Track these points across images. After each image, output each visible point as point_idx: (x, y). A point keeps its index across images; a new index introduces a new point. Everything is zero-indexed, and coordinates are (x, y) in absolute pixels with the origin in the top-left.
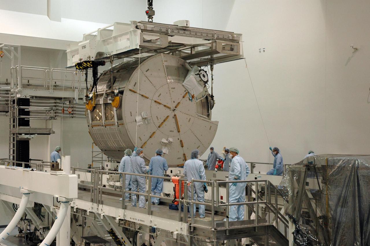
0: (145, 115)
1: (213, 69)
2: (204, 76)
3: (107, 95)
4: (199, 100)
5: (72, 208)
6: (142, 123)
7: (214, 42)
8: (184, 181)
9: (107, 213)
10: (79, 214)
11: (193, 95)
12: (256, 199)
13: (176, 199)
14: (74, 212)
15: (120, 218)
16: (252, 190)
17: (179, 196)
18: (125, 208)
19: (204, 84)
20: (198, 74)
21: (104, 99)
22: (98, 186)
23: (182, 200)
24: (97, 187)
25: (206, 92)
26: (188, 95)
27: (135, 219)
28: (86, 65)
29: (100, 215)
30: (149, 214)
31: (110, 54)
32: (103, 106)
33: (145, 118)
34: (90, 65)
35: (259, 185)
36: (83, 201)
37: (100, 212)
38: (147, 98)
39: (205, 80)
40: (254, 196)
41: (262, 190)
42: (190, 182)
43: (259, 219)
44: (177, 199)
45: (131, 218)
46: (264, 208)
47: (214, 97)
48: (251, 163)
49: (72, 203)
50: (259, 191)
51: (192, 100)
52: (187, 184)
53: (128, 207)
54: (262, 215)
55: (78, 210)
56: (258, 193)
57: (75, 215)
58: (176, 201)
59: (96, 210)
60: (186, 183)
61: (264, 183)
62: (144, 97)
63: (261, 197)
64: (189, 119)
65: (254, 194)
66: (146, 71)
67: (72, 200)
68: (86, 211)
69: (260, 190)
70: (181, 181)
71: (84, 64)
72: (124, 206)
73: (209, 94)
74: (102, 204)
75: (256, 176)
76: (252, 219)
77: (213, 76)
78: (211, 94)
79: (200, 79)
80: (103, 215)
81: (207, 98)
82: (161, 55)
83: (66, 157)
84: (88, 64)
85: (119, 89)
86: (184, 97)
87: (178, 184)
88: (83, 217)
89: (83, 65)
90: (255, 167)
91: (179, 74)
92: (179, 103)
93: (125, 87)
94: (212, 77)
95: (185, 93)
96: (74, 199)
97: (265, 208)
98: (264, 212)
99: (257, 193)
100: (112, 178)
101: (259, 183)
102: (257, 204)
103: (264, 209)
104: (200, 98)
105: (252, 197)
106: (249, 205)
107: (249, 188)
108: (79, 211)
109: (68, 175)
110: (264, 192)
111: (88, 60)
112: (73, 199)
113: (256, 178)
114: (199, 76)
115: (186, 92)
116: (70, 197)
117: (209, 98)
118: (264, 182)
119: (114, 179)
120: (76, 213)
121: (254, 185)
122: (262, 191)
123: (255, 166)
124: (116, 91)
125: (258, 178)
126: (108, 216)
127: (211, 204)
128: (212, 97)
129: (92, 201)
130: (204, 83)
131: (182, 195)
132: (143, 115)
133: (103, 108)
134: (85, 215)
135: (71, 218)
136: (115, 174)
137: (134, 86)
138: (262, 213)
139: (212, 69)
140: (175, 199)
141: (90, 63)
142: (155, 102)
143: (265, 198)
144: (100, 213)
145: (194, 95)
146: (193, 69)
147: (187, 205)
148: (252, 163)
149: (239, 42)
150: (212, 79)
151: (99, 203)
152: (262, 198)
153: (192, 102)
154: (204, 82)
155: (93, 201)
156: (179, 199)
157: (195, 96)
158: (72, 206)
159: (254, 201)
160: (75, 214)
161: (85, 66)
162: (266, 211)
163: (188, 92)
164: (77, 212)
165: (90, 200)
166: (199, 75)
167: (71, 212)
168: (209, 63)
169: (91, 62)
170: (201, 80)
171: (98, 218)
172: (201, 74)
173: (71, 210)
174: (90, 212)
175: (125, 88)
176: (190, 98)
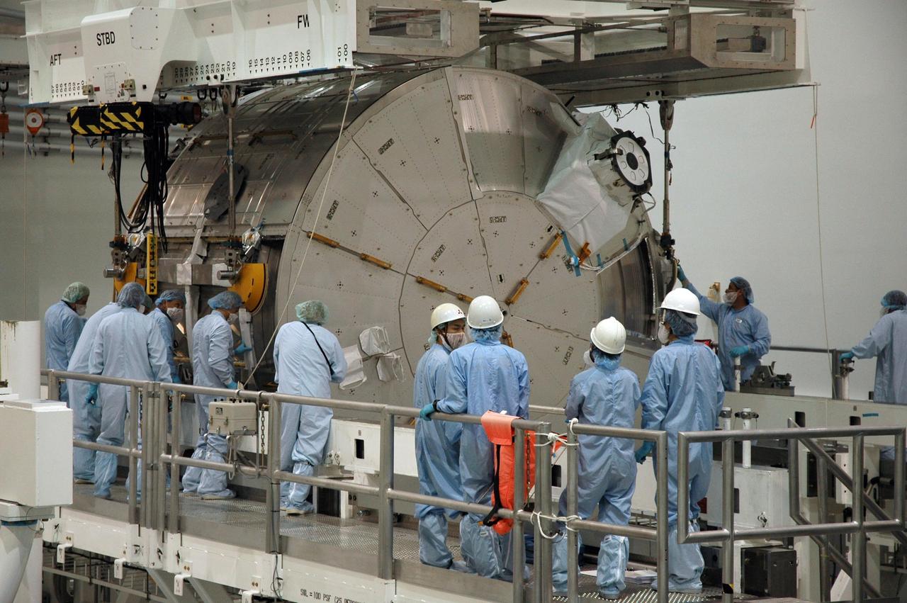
0: (374, 341)
1: (671, 118)
2: (633, 163)
3: (209, 244)
4: (608, 266)
5: (50, 548)
6: (361, 377)
7: (681, 17)
8: (534, 429)
9: (199, 573)
10: (78, 577)
11: (582, 244)
12: (857, 513)
13: (502, 511)
14: (59, 566)
15: (256, 592)
16: (834, 474)
17: (513, 495)
18: (278, 546)
19: (634, 197)
20: (607, 155)
21: (194, 267)
22: (163, 455)
23: (527, 514)
24: (158, 455)
25: (639, 222)
26: (560, 248)
27: (325, 596)
28: (116, 124)
29: (169, 578)
30: (382, 575)
31: (222, 77)
32: (193, 297)
33: (377, 358)
34: (132, 124)
35: (867, 448)
36: (94, 517)
37: (170, 566)
38: (385, 268)
39: (637, 178)
40: (845, 497)
41: (881, 474)
42: (564, 437)
43: (869, 598)
44: (508, 508)
45: (304, 592)
46: (892, 550)
47: (673, 242)
48: (832, 351)
49: (48, 527)
50: (870, 477)
51: (577, 267)
52: (551, 445)
53: (292, 546)
54: (882, 584)
55: (73, 556)
56: (865, 483)
57: (60, 582)
58: (500, 518)
59: (154, 556)
60: (544, 439)
61: (889, 441)
62: (370, 264)
63: (878, 503)
64: (564, 350)
65: (844, 488)
66: (382, 151)
67: (46, 513)
68: (108, 561)
69: (873, 473)
70: (525, 429)
71: (107, 119)
72: (277, 539)
73: (655, 233)
74: (180, 529)
75: (855, 408)
76: (838, 600)
77: (671, 152)
78: (661, 232)
79: (618, 177)
80: (185, 581)
81: (643, 247)
82: (444, 76)
83: (22, 325)
84: (123, 119)
85: (263, 226)
86: (542, 256)
87: (510, 443)
88: (97, 586)
89: (102, 120)
90: (851, 370)
91: (523, 155)
92: (521, 283)
93: (288, 224)
94: (667, 155)
95: (548, 236)
96: (57, 509)
97: (896, 553)
98: (892, 569)
99: (857, 488)
100: (224, 417)
101: (868, 440)
102: (858, 535)
103: (891, 557)
104: (614, 256)
105: (838, 501)
106: (823, 536)
107: (821, 461)
108: (79, 561)
109: (30, 406)
110: (892, 483)
111: (126, 98)
112: (51, 508)
113: (854, 420)
114: (612, 163)
115: (554, 232)
116: (40, 501)
117: (655, 250)
118: (893, 437)
119: (231, 422)
120: (66, 570)
121: (846, 451)
122: (882, 479)
123: (851, 365)
124: (250, 238)
125: (863, 419)
126: (206, 584)
127: (654, 532)
128: (666, 242)
129: (137, 517)
130: (633, 193)
131: (528, 491)
132: (369, 344)
133: (193, 305)
134: (103, 578)
135: (44, 592)
136: (234, 401)
137: (329, 217)
138: (882, 573)
139: (666, 121)
140: (495, 510)
141: (134, 116)
142: (421, 281)
143: (895, 508)
144: (170, 571)
145: (587, 244)
146: (586, 132)
147: (551, 535)
148: (835, 353)
149: (791, 11)
150: (668, 166)
151: (166, 527)
152: (883, 507)
153: (578, 274)
154: (633, 187)
155: (142, 520)
156: (513, 509)
157: (593, 248)
158: (49, 539)
159: (845, 521)
160: (63, 573)
161: (113, 127)
162: (902, 567)
163: (563, 233)
164: (69, 565)
165: (126, 515)
166: (609, 161)
167: (45, 564)
168: (652, 93)
169: (138, 112)
170: (621, 182)
171: (161, 594)
172: (621, 153)
173: (44, 556)
174: (125, 565)
175: (291, 227)
176: (573, 261)
